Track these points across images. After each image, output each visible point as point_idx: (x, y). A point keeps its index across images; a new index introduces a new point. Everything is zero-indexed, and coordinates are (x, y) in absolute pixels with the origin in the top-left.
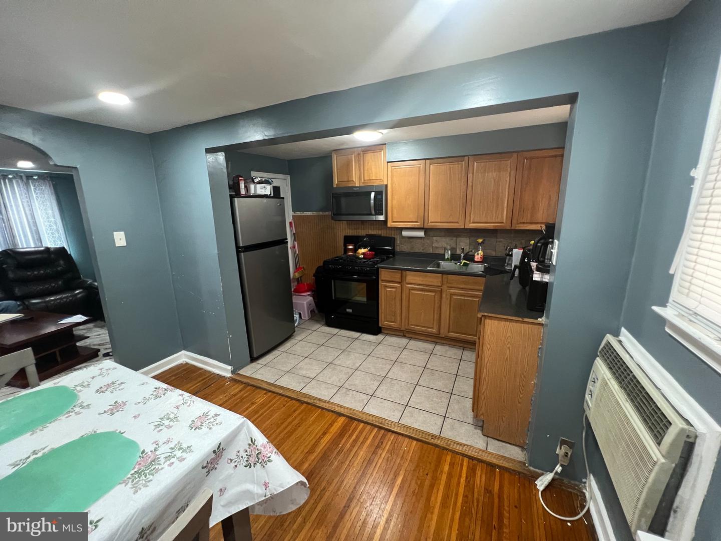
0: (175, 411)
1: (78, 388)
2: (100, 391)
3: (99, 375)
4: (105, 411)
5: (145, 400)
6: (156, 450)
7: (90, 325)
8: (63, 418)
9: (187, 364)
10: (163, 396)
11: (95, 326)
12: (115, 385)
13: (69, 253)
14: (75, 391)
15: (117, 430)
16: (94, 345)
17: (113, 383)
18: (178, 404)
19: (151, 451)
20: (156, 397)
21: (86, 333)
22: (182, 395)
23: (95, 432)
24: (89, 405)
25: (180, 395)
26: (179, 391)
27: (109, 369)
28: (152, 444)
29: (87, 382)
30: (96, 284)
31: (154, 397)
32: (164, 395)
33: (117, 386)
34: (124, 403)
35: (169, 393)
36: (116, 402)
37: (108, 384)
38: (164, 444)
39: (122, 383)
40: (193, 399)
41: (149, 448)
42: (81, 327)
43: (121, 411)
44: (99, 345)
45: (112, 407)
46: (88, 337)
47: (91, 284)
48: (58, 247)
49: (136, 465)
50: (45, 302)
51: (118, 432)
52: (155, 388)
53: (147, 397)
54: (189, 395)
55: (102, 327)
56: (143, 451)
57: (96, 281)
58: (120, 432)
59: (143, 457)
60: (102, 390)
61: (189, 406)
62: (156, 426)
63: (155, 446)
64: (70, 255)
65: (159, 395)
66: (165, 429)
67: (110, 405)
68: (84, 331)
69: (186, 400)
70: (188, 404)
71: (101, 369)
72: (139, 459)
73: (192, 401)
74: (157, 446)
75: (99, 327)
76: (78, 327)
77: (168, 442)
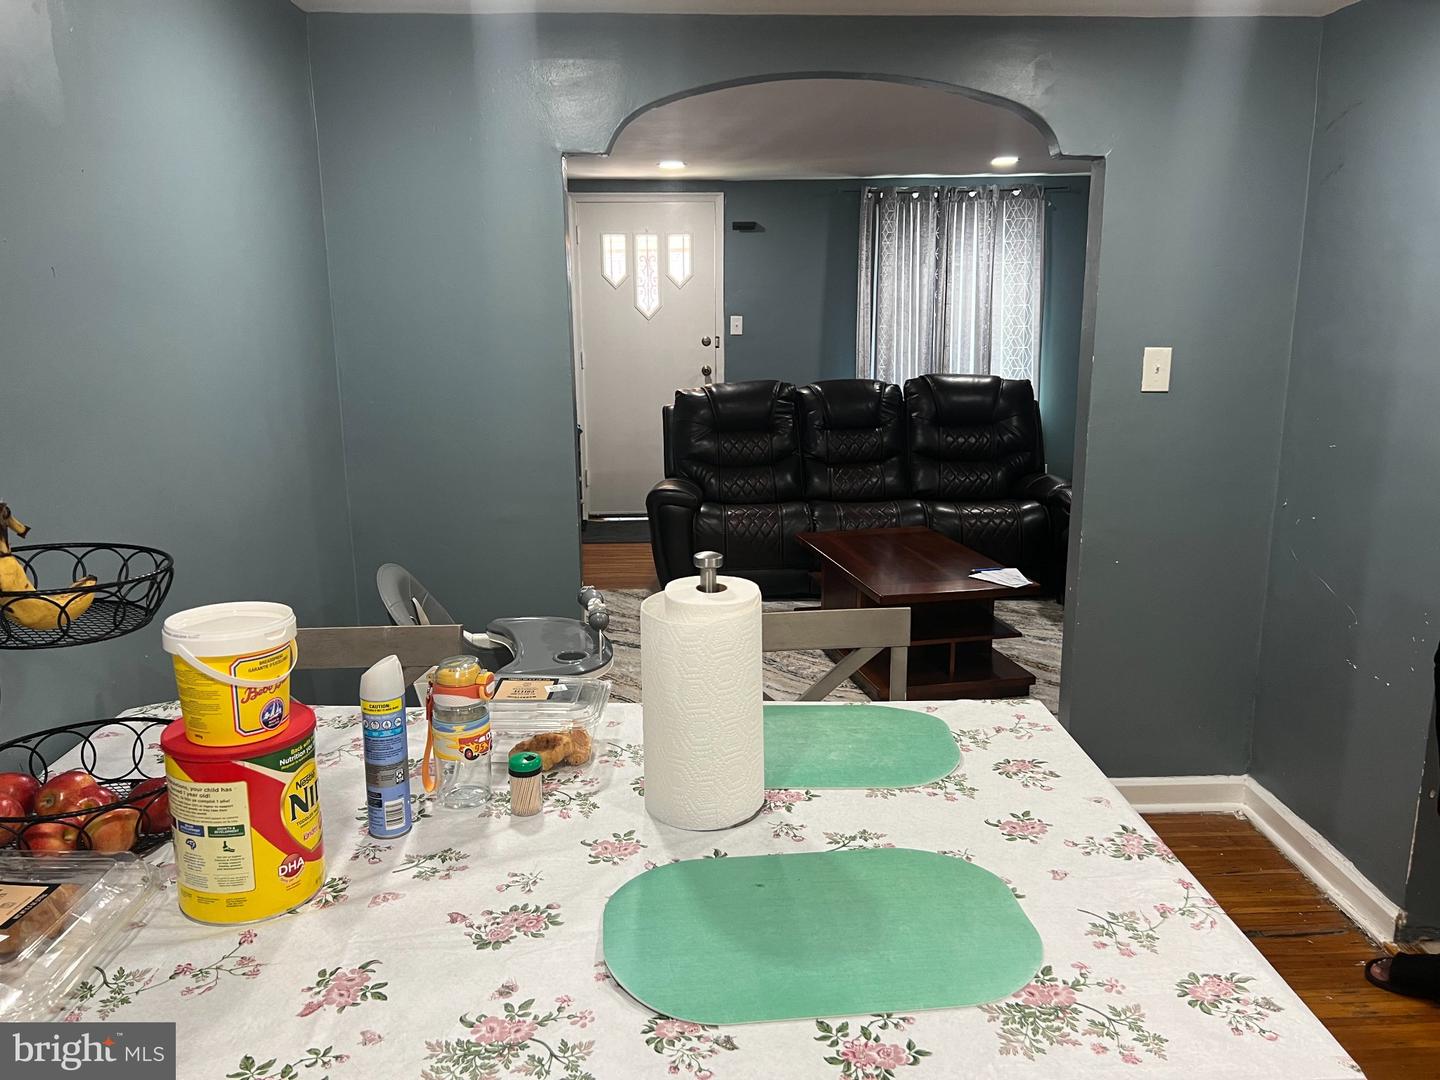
0: (1156, 918)
1: (966, 741)
2: (1003, 768)
3: (1012, 730)
4: (999, 821)
5: (1090, 847)
6: (1075, 985)
7: (1032, 606)
8: (924, 791)
9: (1248, 824)
10: (1135, 857)
11: (1043, 614)
12: (1036, 769)
13: (1036, 399)
14: (958, 744)
15: (1010, 882)
16: (1027, 662)
17: (1035, 763)
18: (1168, 905)
19: (1064, 982)
20: (1119, 853)
21: (1020, 623)
22: (1187, 886)
23: (967, 858)
24: (974, 790)
25: (1182, 882)
26: (1181, 870)
27: (1037, 725)
28: (1073, 966)
29: (985, 734)
30: (1070, 493)
31: (1114, 848)
32: (1140, 857)
33: (1040, 776)
34: (1044, 827)
35: (1153, 860)
36: (1026, 814)
37: (1024, 761)
38: (1098, 984)
39: (1051, 773)
40: (1214, 915)
41: (1064, 973)
42: (1012, 604)
43: (1032, 841)
44: (1038, 665)
45: (1015, 820)
46: (1020, 635)
47: (1060, 492)
48: (1018, 379)
49: (1023, 990)
50: (961, 517)
51: (1011, 886)
52: (1124, 828)
53: (1097, 841)
54: (1207, 896)
55: (1055, 620)
56: (1047, 970)
57: (1069, 487)
58: (1014, 890)
59: (1042, 983)
60: (1009, 768)
61: (1197, 927)
62: (1094, 925)
63: (1076, 973)
64: (1037, 403)
65: (1128, 851)
66: (1112, 950)
67: (1013, 815)
68: (1016, 617)
69: (1194, 906)
70: (1197, 921)
71: (1019, 718)
72: (1033, 983)
73: (1210, 919)
74: (1082, 981)
75: (1049, 618)
76: (1006, 602)
77: (1110, 987)
